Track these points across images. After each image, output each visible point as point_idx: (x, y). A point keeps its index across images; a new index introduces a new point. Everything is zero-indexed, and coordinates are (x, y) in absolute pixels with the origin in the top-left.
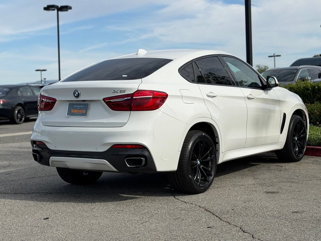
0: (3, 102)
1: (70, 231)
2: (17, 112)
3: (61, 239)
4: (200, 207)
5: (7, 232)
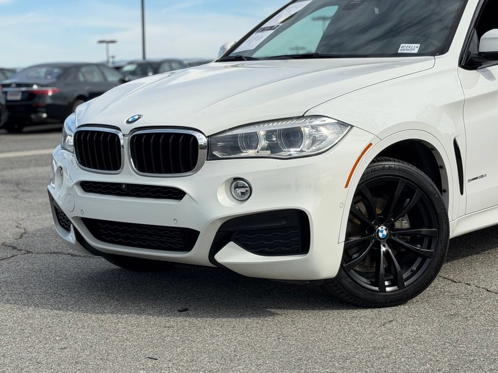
0: (53, 93)
1: (240, 338)
3: (228, 355)
4: (488, 291)
5: (113, 338)
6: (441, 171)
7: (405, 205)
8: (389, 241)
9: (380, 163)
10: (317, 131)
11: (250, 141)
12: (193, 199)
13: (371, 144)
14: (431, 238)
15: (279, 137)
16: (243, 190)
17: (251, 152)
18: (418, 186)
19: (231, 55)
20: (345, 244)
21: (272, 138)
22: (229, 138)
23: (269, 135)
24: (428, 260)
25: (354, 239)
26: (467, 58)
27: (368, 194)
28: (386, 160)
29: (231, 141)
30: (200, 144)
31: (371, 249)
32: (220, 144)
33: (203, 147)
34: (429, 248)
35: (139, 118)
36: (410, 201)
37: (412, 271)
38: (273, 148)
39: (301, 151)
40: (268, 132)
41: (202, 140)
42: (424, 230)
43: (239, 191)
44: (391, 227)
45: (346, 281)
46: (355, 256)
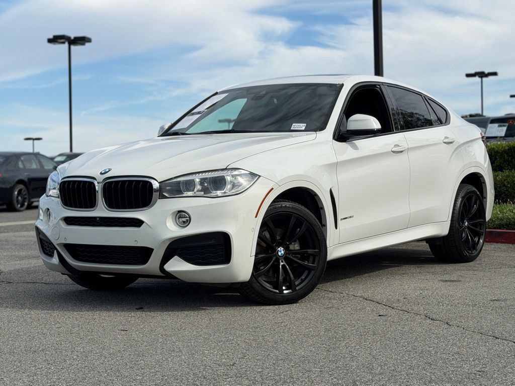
1: (183, 321)
2: (16, 193)
3: (176, 328)
5: (93, 322)
6: (321, 211)
7: (297, 232)
8: (286, 258)
9: (279, 203)
10: (235, 179)
11: (189, 185)
12: (149, 226)
13: (272, 189)
14: (314, 256)
15: (209, 183)
16: (184, 220)
17: (190, 194)
18: (306, 219)
19: (169, 132)
20: (255, 259)
21: (204, 184)
22: (174, 184)
23: (202, 181)
24: (313, 272)
25: (260, 256)
26: (339, 134)
27: (271, 224)
28: (283, 201)
29: (175, 186)
30: (154, 188)
31: (273, 263)
32: (168, 188)
33: (156, 191)
34: (313, 263)
35: (109, 171)
36: (300, 230)
37: (301, 279)
38: (206, 191)
39: (225, 193)
40: (202, 179)
41: (156, 185)
42: (310, 251)
43: (181, 220)
44: (287, 249)
45: (256, 285)
46: (262, 268)
